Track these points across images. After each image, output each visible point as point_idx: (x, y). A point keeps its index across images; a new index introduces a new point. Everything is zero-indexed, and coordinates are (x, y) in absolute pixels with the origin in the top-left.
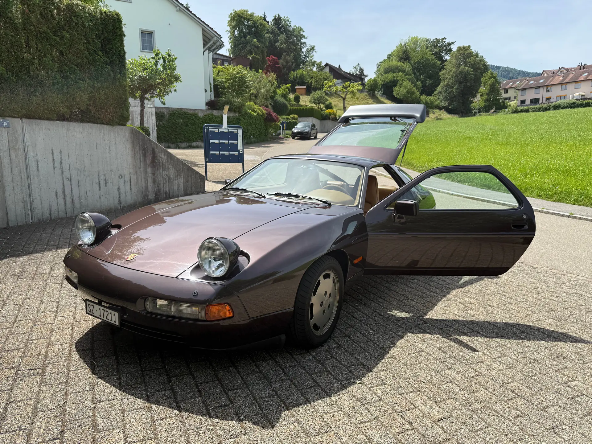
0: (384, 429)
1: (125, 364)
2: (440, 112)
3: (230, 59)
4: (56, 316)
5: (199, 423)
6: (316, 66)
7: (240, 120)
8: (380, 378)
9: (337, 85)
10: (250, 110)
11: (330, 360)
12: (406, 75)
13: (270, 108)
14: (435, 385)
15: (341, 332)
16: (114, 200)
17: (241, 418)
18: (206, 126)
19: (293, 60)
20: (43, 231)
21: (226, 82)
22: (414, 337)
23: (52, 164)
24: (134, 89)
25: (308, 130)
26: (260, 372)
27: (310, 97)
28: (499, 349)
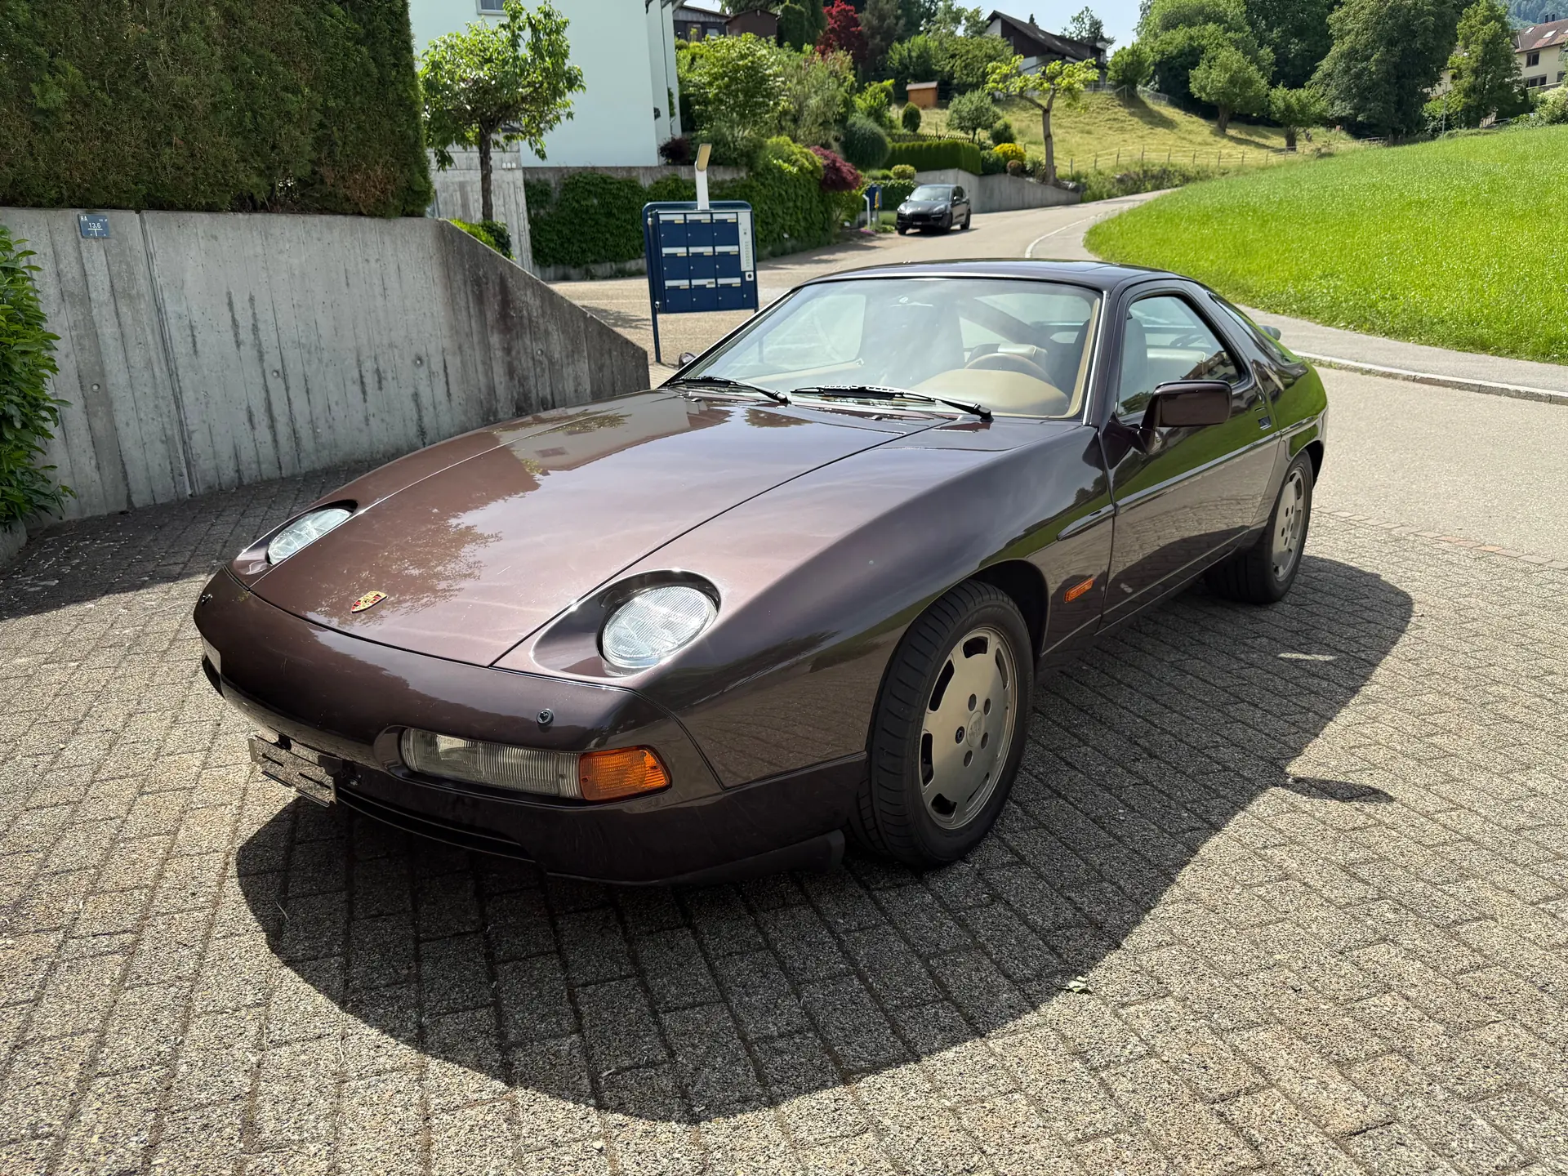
0: (1164, 1166)
1: (373, 916)
2: (1329, 134)
3: (724, 21)
4: (205, 765)
5: (563, 1126)
6: (964, 22)
7: (752, 188)
8: (1150, 973)
9: (1027, 72)
10: (780, 158)
11: (987, 906)
12: (1226, 31)
13: (836, 153)
14: (1334, 999)
15: (1026, 812)
16: (405, 425)
17: (697, 1110)
18: (652, 208)
19: (899, 12)
20: (217, 518)
21: (710, 84)
22: (1261, 828)
23: (231, 333)
24: (460, 120)
25: (942, 206)
26: (769, 946)
27: (948, 112)
28: (1548, 870)
